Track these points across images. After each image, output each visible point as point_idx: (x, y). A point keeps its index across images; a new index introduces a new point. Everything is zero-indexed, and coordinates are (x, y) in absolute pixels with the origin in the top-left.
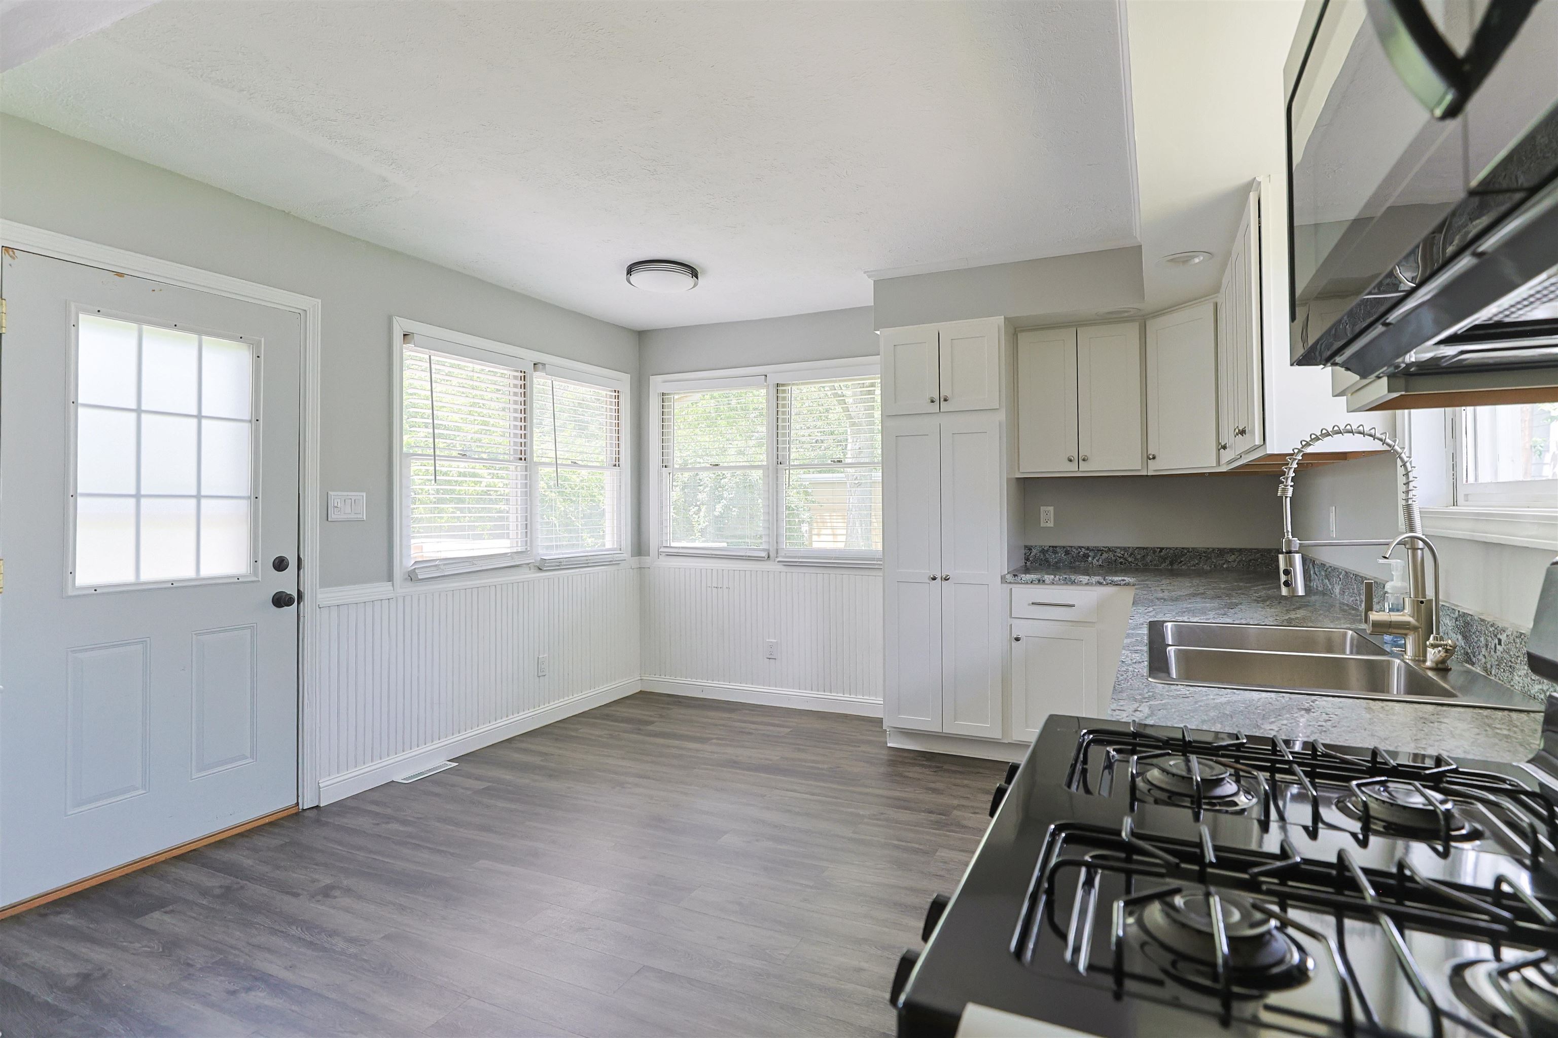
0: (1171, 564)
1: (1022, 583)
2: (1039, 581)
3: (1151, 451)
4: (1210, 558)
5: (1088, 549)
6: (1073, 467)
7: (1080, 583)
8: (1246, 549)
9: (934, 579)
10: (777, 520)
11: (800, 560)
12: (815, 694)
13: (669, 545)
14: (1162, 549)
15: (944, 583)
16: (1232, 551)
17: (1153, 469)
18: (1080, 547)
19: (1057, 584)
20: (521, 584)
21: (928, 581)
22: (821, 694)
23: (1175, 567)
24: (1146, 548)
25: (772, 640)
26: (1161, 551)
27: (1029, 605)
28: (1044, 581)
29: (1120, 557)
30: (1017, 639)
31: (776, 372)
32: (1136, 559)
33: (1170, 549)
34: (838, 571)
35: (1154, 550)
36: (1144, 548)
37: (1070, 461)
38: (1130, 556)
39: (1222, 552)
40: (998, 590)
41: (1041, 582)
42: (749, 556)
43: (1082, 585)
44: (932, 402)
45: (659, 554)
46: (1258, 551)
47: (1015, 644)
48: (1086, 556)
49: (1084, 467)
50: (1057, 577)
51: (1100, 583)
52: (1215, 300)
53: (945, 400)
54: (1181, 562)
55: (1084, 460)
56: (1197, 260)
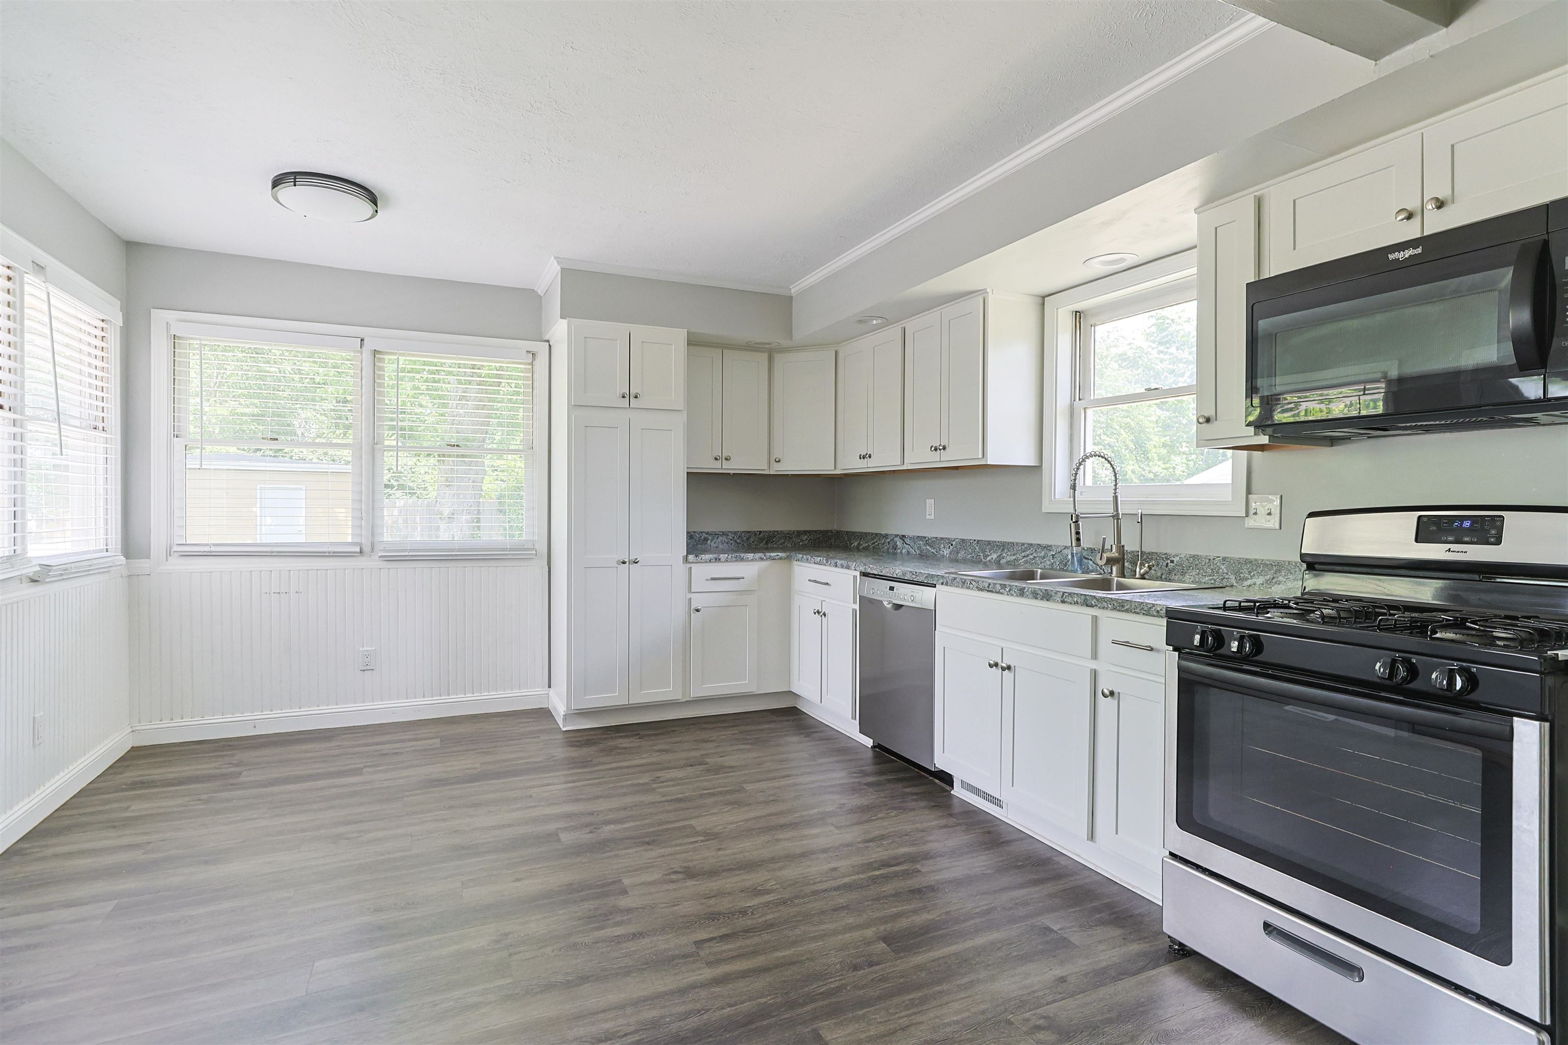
0: (767, 543)
1: (702, 562)
2: (716, 559)
3: (776, 454)
4: (791, 538)
5: (707, 533)
6: (718, 464)
7: (747, 560)
8: (814, 531)
9: (624, 563)
10: (373, 509)
11: (410, 554)
12: (428, 700)
13: (185, 543)
14: (760, 532)
15: (633, 566)
16: (805, 532)
17: (776, 469)
18: (702, 532)
19: (729, 562)
20: (15, 606)
21: (617, 566)
22: (436, 699)
23: (769, 545)
24: (750, 532)
25: (368, 649)
26: (760, 534)
27: (707, 580)
28: (720, 559)
29: (731, 540)
30: (698, 610)
31: (375, 337)
32: (743, 541)
33: (766, 532)
34: (468, 564)
35: (755, 533)
36: (748, 532)
37: (716, 459)
38: (738, 538)
39: (799, 533)
40: (680, 568)
41: (718, 560)
42: (334, 552)
43: (749, 561)
44: (624, 397)
45: (169, 553)
46: (821, 532)
47: (694, 615)
48: (706, 540)
49: (726, 465)
50: (730, 555)
51: (762, 559)
52: (837, 348)
53: (636, 397)
54: (773, 541)
55: (726, 459)
56: (875, 322)
